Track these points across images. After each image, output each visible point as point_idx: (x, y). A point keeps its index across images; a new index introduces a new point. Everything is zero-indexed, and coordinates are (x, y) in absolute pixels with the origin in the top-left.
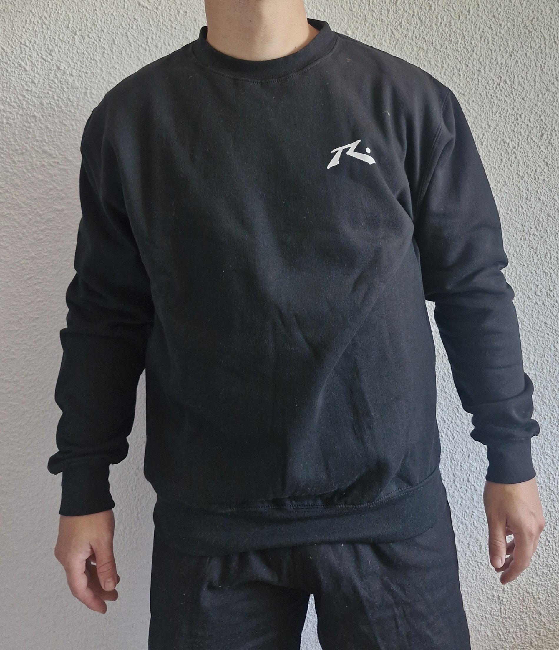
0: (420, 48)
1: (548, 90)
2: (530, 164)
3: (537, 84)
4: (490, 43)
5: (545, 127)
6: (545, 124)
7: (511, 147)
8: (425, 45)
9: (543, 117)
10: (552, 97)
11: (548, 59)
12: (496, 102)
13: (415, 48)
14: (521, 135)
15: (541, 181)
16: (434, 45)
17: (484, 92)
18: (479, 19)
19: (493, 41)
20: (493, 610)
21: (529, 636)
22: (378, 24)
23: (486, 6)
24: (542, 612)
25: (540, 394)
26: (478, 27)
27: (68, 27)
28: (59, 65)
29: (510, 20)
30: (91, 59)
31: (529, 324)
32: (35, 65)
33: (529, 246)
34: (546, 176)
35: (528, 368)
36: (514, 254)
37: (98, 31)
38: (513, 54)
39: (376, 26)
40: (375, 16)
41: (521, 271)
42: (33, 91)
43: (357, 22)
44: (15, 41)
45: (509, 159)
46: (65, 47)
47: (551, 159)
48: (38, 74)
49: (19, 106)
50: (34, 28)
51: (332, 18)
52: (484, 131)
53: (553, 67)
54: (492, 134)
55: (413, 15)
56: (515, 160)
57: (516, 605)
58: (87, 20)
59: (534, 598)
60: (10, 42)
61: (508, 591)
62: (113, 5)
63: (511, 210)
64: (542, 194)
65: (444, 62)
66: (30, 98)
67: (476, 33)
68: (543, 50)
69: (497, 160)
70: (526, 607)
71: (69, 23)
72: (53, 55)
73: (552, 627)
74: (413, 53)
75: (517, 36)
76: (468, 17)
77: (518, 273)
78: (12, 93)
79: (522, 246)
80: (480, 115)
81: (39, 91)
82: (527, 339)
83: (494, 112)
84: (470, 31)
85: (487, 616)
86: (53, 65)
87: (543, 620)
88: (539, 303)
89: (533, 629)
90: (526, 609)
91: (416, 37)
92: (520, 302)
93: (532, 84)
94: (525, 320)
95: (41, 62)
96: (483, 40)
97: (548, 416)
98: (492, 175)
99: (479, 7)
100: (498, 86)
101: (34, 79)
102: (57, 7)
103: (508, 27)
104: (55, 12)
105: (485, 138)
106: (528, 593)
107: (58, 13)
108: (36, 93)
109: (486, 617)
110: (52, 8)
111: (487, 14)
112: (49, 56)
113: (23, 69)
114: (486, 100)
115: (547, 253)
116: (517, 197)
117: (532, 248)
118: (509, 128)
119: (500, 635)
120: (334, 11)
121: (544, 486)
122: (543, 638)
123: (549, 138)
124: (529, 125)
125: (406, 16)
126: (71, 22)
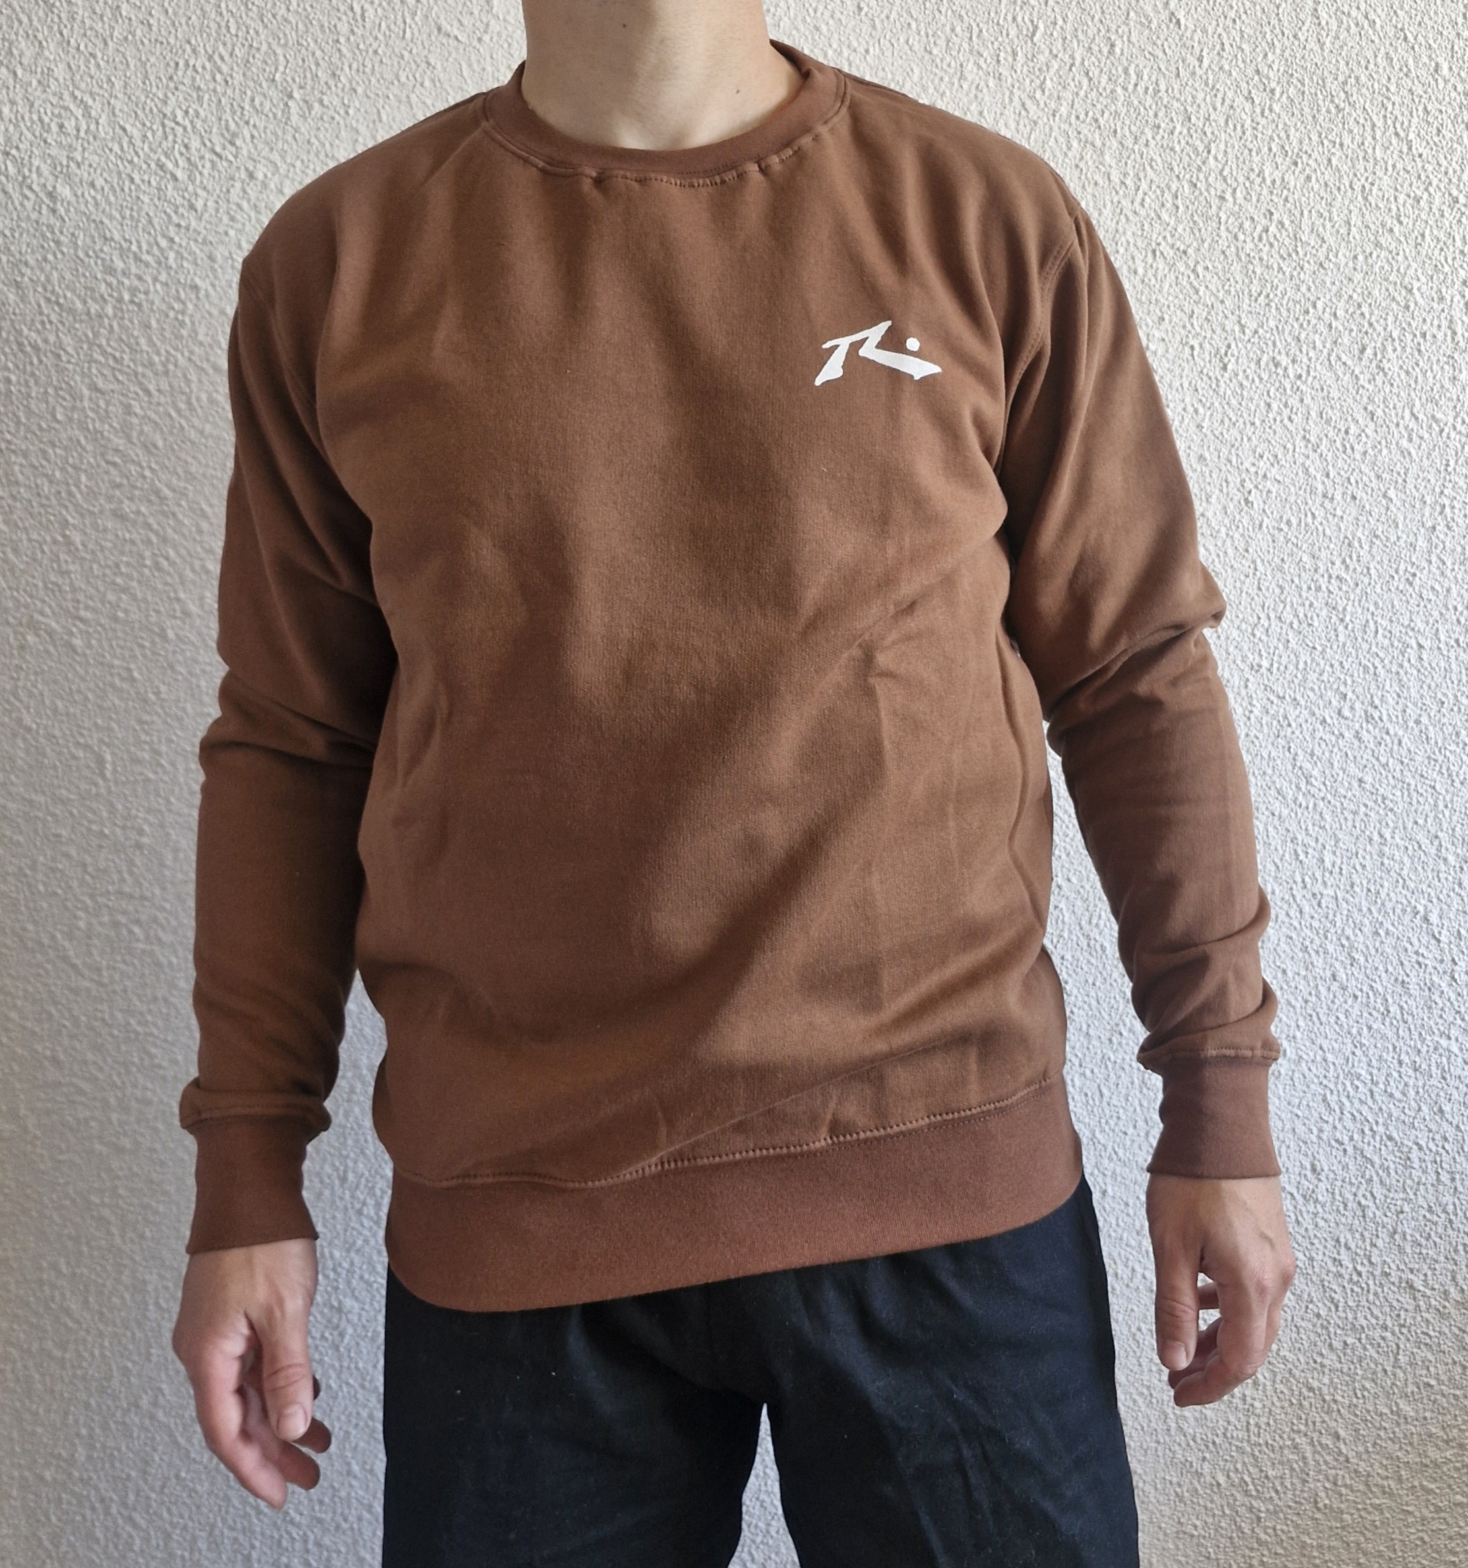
0: (1086, 142)
1: (1378, 245)
2: (1335, 415)
3: (1354, 229)
4: (1248, 133)
5: (1370, 331)
6: (1371, 325)
7: (1292, 376)
8: (1097, 136)
9: (1365, 309)
10: (1388, 261)
11: (1380, 173)
12: (1258, 271)
13: (1075, 144)
14: (1314, 348)
15: (1358, 456)
16: (1119, 135)
17: (1233, 249)
18: (1223, 76)
19: (1254, 128)
20: (1230, 1428)
21: (1312, 1486)
22: (991, 84)
23: (1240, 48)
24: (1342, 1433)
25: (1344, 942)
26: (1220, 96)
27: (273, 80)
28: (251, 168)
29: (1295, 81)
30: (327, 156)
31: (1324, 784)
32: (197, 168)
33: (1327, 604)
34: (1369, 445)
35: (1320, 881)
36: (1291, 624)
37: (343, 90)
38: (1299, 161)
39: (985, 91)
40: (984, 66)
41: (1309, 662)
42: (192, 228)
43: (941, 79)
44: (151, 110)
45: (1286, 405)
46: (265, 128)
47: (1382, 406)
48: (205, 189)
49: (159, 263)
50: (194, 79)
51: (883, 69)
52: (1231, 339)
53: (1392, 191)
54: (1249, 346)
55: (1072, 65)
56: (1299, 405)
57: (1283, 1416)
58: (317, 64)
59: (1324, 1401)
60: (139, 112)
61: (1265, 1385)
62: (379, 30)
63: (1289, 523)
64: (1360, 486)
65: (1142, 175)
66: (184, 244)
67: (1215, 109)
68: (1370, 151)
69: (1258, 406)
70: (1306, 1420)
71: (276, 69)
72: (238, 142)
73: (1363, 1467)
74: (1070, 154)
75: (1310, 118)
76: (1199, 72)
77: (1301, 666)
78: (144, 230)
79: (1311, 605)
80: (1222, 302)
81: (205, 228)
82: (1317, 817)
83: (1255, 294)
84: (1203, 105)
85: (1217, 1441)
86: (238, 168)
87: (1344, 1451)
88: (1346, 734)
89: (1320, 1472)
90: (1307, 1425)
91: (1078, 117)
92: (1305, 732)
93: (1342, 231)
94: (1315, 773)
95: (212, 161)
96: (1231, 126)
97: (1361, 990)
98: (1245, 439)
99: (1223, 50)
100: (1264, 235)
101: (193, 201)
102: (248, 32)
103: (1289, 97)
104: (243, 45)
105: (1233, 355)
106: (1311, 1389)
107: (251, 46)
108: (199, 233)
109: (1214, 1443)
110: (237, 36)
111: (1242, 66)
112: (229, 146)
113: (169, 176)
114: (1237, 267)
115: (1367, 621)
116: (1302, 492)
117: (1334, 608)
118: (1287, 332)
119: (1245, 1482)
120: (888, 53)
121: (1350, 1150)
122: (1344, 1491)
123: (1379, 356)
124: (1334, 325)
125: (1056, 67)
126: (281, 68)
